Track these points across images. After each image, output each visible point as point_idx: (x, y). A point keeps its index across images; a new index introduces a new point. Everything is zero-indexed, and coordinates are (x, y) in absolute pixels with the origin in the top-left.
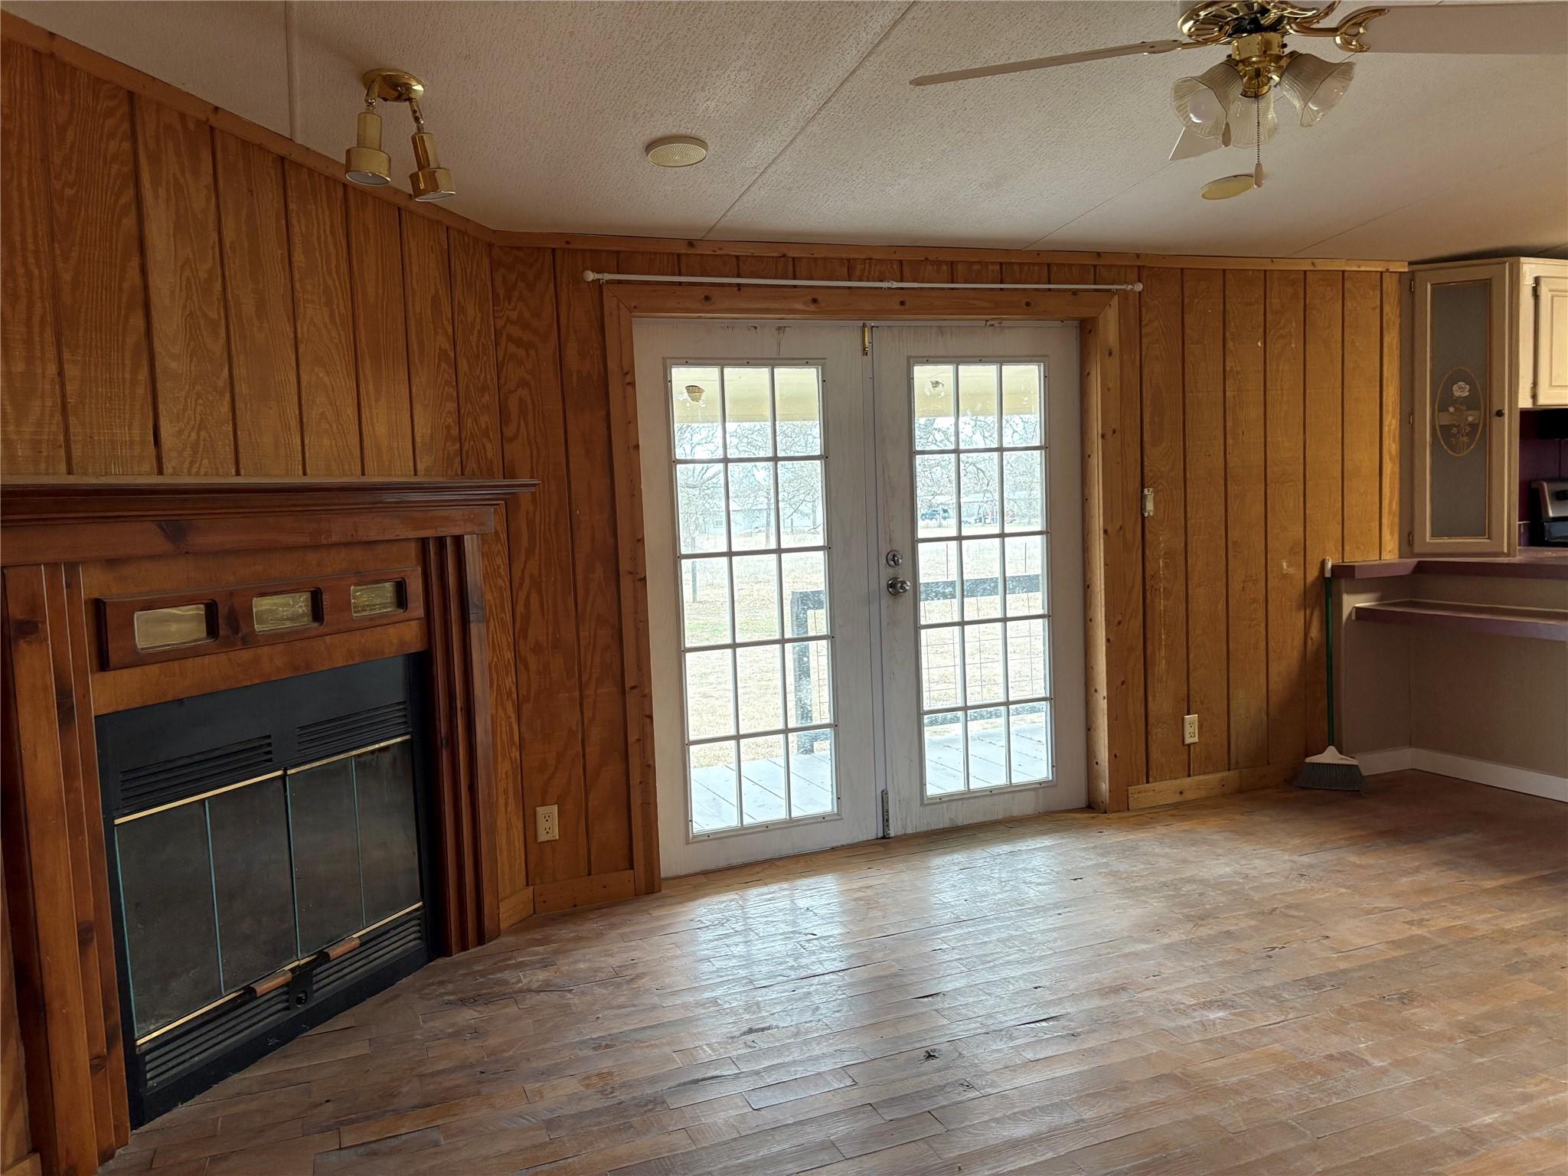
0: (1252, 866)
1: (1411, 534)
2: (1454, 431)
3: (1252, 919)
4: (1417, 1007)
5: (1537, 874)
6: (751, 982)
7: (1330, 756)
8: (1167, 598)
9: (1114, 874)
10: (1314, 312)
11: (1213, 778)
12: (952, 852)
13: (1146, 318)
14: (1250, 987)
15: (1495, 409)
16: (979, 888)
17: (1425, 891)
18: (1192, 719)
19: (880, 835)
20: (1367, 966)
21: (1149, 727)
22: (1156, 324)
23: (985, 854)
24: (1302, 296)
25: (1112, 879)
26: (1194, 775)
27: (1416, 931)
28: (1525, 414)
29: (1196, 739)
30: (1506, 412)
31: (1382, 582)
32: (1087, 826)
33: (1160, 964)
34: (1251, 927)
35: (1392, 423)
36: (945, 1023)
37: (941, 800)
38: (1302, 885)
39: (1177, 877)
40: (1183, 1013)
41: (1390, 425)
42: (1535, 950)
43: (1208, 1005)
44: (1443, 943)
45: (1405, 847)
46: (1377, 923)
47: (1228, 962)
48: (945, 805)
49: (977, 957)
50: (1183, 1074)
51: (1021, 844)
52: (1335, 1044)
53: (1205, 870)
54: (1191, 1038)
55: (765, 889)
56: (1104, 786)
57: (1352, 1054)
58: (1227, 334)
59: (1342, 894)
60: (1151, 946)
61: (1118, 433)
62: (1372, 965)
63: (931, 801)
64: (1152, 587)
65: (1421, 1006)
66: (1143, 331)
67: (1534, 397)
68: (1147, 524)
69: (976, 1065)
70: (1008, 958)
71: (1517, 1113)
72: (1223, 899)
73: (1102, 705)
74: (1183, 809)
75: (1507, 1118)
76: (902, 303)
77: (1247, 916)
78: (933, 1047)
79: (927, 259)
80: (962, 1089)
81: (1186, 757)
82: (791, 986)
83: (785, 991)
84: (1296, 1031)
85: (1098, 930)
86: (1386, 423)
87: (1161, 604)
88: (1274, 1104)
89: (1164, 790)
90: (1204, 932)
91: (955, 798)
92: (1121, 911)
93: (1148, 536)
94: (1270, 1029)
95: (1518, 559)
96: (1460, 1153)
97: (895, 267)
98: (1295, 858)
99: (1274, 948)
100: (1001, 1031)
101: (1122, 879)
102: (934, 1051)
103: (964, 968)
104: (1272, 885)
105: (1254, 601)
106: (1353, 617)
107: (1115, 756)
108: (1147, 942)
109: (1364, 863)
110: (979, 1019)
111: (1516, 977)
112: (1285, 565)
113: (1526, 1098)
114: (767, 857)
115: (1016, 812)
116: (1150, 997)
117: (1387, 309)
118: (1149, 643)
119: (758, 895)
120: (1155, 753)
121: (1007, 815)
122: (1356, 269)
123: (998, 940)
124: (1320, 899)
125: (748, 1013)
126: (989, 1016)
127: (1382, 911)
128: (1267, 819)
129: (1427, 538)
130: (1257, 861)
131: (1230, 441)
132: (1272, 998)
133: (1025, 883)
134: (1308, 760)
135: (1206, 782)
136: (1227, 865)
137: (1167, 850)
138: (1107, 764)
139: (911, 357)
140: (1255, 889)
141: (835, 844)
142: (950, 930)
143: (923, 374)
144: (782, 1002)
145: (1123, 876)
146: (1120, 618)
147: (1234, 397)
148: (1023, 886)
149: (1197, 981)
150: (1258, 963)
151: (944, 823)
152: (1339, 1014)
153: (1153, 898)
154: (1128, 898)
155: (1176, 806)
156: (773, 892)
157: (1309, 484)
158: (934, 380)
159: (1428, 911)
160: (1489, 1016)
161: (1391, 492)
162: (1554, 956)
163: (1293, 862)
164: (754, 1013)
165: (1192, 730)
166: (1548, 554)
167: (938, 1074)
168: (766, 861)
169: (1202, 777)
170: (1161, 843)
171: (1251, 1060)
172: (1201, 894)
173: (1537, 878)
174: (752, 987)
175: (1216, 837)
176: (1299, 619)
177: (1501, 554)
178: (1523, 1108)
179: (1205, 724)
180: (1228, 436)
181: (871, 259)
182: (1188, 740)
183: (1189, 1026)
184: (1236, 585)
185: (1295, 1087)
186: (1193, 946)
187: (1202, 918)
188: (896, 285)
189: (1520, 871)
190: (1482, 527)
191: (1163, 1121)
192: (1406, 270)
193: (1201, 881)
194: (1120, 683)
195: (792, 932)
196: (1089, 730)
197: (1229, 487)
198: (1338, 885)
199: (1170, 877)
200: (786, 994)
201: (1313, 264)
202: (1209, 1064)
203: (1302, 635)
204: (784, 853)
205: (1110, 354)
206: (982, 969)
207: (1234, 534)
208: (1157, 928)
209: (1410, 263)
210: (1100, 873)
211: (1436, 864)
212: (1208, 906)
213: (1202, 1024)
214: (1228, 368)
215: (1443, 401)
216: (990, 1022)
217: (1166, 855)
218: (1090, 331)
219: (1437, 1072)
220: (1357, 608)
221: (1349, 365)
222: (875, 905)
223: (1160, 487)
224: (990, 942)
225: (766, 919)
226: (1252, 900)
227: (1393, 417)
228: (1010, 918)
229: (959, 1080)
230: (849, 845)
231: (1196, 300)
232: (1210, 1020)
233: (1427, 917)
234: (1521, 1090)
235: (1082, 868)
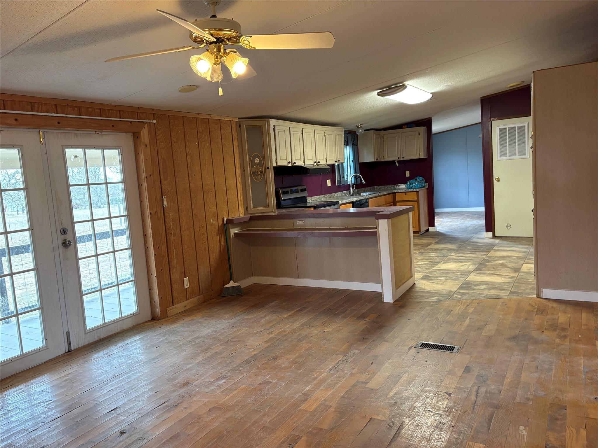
0: (217, 327)
1: (247, 207)
2: (256, 173)
3: (223, 346)
4: (278, 360)
5: (297, 310)
6: (26, 430)
7: (231, 284)
8: (174, 236)
9: (170, 342)
10: (212, 133)
11: (195, 299)
12: (103, 350)
13: (158, 133)
14: (230, 369)
15: (267, 167)
16: (119, 361)
17: (270, 322)
18: (186, 279)
19: (67, 350)
20: (261, 351)
21: (172, 285)
22: (161, 135)
23: (117, 347)
24: (208, 127)
25: (170, 344)
26: (189, 299)
27: (271, 336)
28: (274, 167)
29: (188, 286)
30: (270, 167)
31: (241, 223)
32: (154, 327)
33: (198, 370)
34: (223, 349)
35: (238, 171)
36: (123, 418)
37: (93, 330)
38: (234, 330)
39: (193, 337)
40: (211, 385)
41: (238, 172)
42: (304, 333)
43: (218, 379)
44: (279, 338)
45: (259, 310)
46: (259, 337)
47: (220, 363)
48: (95, 331)
49: (128, 388)
50: (218, 405)
51: (131, 339)
52: (260, 379)
53: (202, 333)
54: (216, 393)
55: (17, 388)
56: (158, 310)
57: (265, 381)
58: (186, 140)
59: (247, 330)
60: (193, 364)
61: (152, 176)
62: (262, 350)
63: (89, 331)
64: (169, 233)
65: (280, 359)
66: (157, 138)
67: (276, 163)
68: (165, 209)
69: (143, 430)
70: (141, 385)
71: (314, 384)
72: (211, 341)
73: (155, 279)
74: (187, 313)
75: (313, 386)
76: (59, 123)
77: (220, 345)
78: (122, 430)
79: (68, 105)
80: (140, 441)
81: (186, 293)
82: (48, 426)
83: (45, 429)
84: (248, 379)
85: (172, 364)
86: (237, 171)
87: (173, 239)
88: (249, 405)
89: (179, 307)
90: (209, 354)
91: (99, 327)
92: (178, 355)
93: (166, 214)
94: (240, 381)
95: (276, 213)
96: (305, 401)
97: (53, 107)
98: (229, 321)
99: (232, 354)
100: (148, 413)
101: (174, 343)
102: (123, 430)
103: (124, 394)
104: (225, 332)
105: (203, 234)
106: (234, 236)
107: (161, 298)
108: (190, 364)
109: (250, 318)
110: (138, 412)
111: (301, 343)
112: (212, 221)
113: (315, 379)
114: (13, 374)
115: (125, 327)
116: (198, 383)
117: (233, 133)
118: (169, 254)
119: (14, 392)
120: (175, 294)
121: (122, 329)
122: (223, 119)
123: (134, 379)
124: (241, 333)
125: (30, 444)
126: (141, 409)
127: (259, 332)
128: (216, 310)
129: (252, 208)
130: (217, 325)
131: (190, 178)
132: (237, 370)
133: (137, 354)
134: (225, 287)
135: (194, 300)
136: (208, 329)
137: (186, 328)
138: (158, 302)
139: (64, 145)
140: (220, 335)
141: (45, 360)
142: (113, 381)
143: (69, 152)
144: (46, 434)
145: (174, 342)
146: (158, 246)
147: (190, 162)
148: (137, 356)
149: (212, 372)
150: (229, 360)
151: (96, 339)
152: (258, 369)
153: (188, 347)
154: (178, 350)
155: (184, 312)
156: (22, 389)
157: (217, 192)
158: (75, 155)
159: (272, 328)
160: (298, 357)
161: (241, 195)
162: (309, 334)
163: (229, 323)
164: (33, 443)
165: (187, 283)
166: (284, 211)
167: (128, 439)
168: (12, 376)
169: (191, 299)
170: (184, 327)
171: (237, 393)
172: (203, 342)
173: (297, 311)
174: (27, 432)
175: (201, 320)
176: (217, 239)
177: (272, 212)
178: (315, 382)
179: (191, 280)
180: (190, 176)
181: (42, 103)
182: (186, 287)
183: (215, 388)
184: (197, 230)
185: (253, 397)
186: (207, 360)
187: (207, 350)
188: (55, 115)
189: (293, 310)
190: (267, 205)
191: (216, 424)
192: (238, 120)
193: (201, 337)
194: (160, 270)
195: (39, 403)
196: (150, 290)
197: (192, 195)
198: (244, 327)
199: (191, 338)
200: (47, 430)
201: (211, 117)
202: (225, 399)
203: (219, 244)
204: (21, 370)
205: (146, 146)
206: (132, 392)
207: (195, 211)
208: (193, 358)
209: (239, 118)
210: (165, 343)
211: (270, 313)
212: (207, 345)
213: (218, 386)
214: (187, 152)
215: (252, 164)
216: (142, 411)
217: (187, 331)
218: (138, 137)
219: (290, 379)
220: (234, 233)
221: (224, 152)
222: (75, 381)
223: (168, 196)
224: (131, 380)
225: (23, 401)
226: (221, 339)
227: (239, 169)
228: (137, 369)
229: (138, 438)
230: (53, 359)
231: (175, 127)
232: (220, 384)
233: (272, 331)
234: (313, 376)
235: (158, 343)
